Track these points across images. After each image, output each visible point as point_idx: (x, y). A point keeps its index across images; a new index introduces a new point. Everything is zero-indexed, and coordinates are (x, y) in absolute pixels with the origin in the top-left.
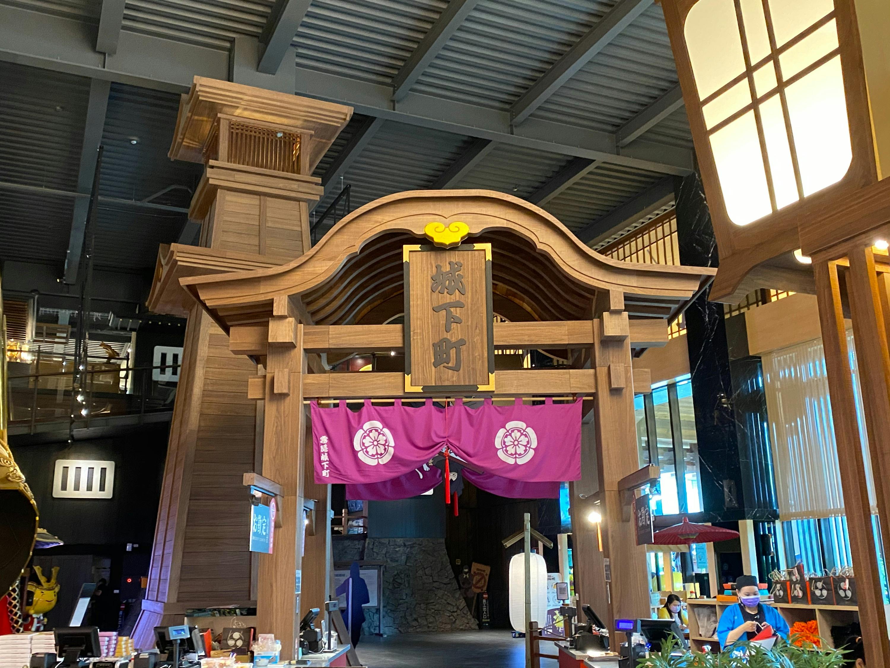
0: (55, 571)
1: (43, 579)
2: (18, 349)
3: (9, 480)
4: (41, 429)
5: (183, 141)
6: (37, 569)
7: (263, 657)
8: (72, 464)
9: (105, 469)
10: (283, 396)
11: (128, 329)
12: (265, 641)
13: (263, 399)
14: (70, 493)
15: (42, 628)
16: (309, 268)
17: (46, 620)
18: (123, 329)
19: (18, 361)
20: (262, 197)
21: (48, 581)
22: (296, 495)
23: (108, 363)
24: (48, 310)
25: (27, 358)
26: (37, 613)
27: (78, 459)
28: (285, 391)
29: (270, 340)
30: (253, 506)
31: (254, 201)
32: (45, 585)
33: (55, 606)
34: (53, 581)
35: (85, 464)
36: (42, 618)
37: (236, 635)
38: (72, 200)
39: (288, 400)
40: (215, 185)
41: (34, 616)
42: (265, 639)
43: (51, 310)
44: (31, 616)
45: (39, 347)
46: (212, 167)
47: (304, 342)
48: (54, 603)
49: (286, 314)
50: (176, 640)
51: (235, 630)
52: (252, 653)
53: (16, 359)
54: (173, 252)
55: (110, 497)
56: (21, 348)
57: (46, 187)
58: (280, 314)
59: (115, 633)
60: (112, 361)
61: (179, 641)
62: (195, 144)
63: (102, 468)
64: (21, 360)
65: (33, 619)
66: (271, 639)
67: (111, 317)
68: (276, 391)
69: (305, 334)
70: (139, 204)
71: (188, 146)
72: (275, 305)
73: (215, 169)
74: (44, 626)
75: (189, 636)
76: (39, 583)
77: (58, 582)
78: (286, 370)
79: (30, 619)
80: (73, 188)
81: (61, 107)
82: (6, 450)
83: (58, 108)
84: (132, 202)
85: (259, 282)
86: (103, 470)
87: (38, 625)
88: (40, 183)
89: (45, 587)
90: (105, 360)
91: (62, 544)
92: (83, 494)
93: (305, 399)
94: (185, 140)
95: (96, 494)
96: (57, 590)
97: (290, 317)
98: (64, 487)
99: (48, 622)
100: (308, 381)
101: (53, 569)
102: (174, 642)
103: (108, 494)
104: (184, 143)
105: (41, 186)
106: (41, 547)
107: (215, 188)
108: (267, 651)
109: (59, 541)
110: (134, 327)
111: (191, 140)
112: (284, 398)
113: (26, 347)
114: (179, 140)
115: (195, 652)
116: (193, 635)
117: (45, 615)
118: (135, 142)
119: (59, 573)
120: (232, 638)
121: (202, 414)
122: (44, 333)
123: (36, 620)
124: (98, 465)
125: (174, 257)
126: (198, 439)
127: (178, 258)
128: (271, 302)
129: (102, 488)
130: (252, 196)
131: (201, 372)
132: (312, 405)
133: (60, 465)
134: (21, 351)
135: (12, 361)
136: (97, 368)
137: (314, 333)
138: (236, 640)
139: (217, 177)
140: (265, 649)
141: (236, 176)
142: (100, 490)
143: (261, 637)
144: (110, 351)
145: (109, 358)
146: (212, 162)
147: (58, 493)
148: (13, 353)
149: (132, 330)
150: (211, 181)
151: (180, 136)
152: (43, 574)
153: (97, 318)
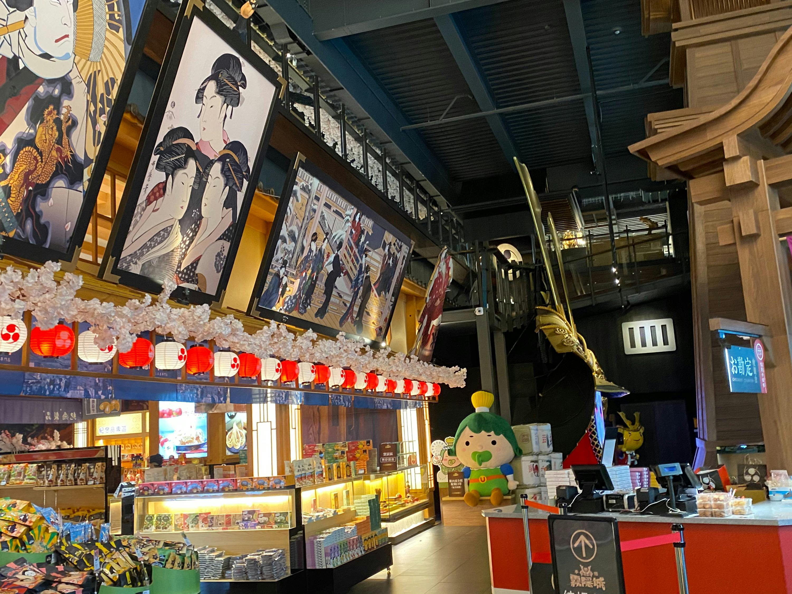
0: (637, 415)
1: (628, 423)
2: (574, 237)
3: (565, 345)
4: (601, 299)
5: (649, 16)
6: (622, 415)
7: (778, 492)
8: (636, 325)
9: (665, 325)
10: (753, 237)
11: (660, 200)
12: (778, 477)
13: (735, 244)
14: (639, 350)
15: (636, 463)
16: (755, 101)
17: (638, 456)
18: (656, 201)
19: (576, 247)
20: (733, 42)
21: (633, 424)
22: (786, 334)
23: (650, 234)
24: (590, 199)
25: (582, 243)
26: (629, 450)
27: (640, 320)
28: (754, 231)
29: (728, 184)
30: (726, 350)
31: (725, 48)
32: (631, 427)
33: (643, 444)
34: (637, 423)
35: (647, 324)
36: (634, 454)
37: (752, 471)
38: (581, 101)
39: (759, 241)
40: (682, 46)
41: (627, 453)
42: (778, 475)
43: (593, 199)
44: (625, 453)
45: (589, 231)
46: (676, 30)
47: (768, 178)
48: (641, 442)
49: (738, 154)
50: (669, 476)
51: (750, 466)
52: (767, 488)
53: (574, 245)
54: (650, 122)
55: (674, 349)
56: (576, 235)
57: (557, 97)
58: (731, 156)
59: (645, 469)
60: (653, 232)
61: (671, 478)
62: (660, 15)
63: (662, 326)
64: (578, 245)
65: (627, 455)
66: (785, 475)
67: (641, 193)
68: (744, 234)
69: (767, 169)
70: (636, 86)
71: (656, 18)
72: (725, 148)
73: (680, 31)
74: (638, 461)
75: (682, 473)
76: (625, 426)
77: (641, 423)
78: (751, 212)
79: (624, 455)
80: (577, 91)
81: (549, 26)
82: (564, 321)
83: (546, 27)
84: (631, 87)
85: (705, 129)
86: (664, 327)
87: (633, 460)
88: (550, 96)
89: (631, 429)
90: (646, 232)
91: (629, 393)
92: (650, 349)
93: (781, 236)
94: (651, 14)
95: (661, 348)
96: (642, 431)
97: (745, 155)
98: (633, 345)
99: (640, 458)
100: (781, 217)
101: (635, 414)
102: (667, 478)
103: (672, 347)
104: (651, 17)
105: (553, 98)
106: (616, 397)
107: (683, 49)
108: (781, 486)
109: (627, 391)
110: (664, 198)
111: (656, 12)
112: (756, 240)
113: (580, 234)
114: (646, 16)
115: (693, 488)
116: (686, 471)
117: (637, 452)
118: (618, 32)
119: (640, 417)
120: (747, 473)
121: (709, 267)
122: (596, 220)
123: (629, 456)
124: (658, 323)
125: (653, 127)
126: (709, 290)
127: (656, 127)
128: (720, 146)
129: (666, 342)
130: (720, 44)
131: (701, 228)
132: (788, 240)
133: (626, 327)
134: (576, 238)
135: (571, 247)
136: (636, 241)
137: (777, 167)
138: (752, 476)
139: (682, 38)
140: (779, 484)
141: (701, 31)
142: (664, 345)
143: (773, 472)
144: (650, 223)
145: (650, 230)
146: (675, 26)
147: (629, 350)
148: (571, 241)
149: (663, 200)
150: (677, 44)
151: (646, 13)
152: (627, 418)
153: (632, 197)
